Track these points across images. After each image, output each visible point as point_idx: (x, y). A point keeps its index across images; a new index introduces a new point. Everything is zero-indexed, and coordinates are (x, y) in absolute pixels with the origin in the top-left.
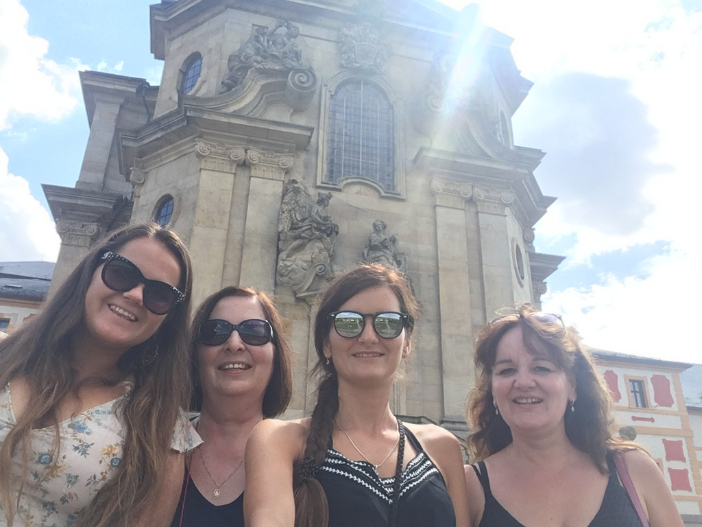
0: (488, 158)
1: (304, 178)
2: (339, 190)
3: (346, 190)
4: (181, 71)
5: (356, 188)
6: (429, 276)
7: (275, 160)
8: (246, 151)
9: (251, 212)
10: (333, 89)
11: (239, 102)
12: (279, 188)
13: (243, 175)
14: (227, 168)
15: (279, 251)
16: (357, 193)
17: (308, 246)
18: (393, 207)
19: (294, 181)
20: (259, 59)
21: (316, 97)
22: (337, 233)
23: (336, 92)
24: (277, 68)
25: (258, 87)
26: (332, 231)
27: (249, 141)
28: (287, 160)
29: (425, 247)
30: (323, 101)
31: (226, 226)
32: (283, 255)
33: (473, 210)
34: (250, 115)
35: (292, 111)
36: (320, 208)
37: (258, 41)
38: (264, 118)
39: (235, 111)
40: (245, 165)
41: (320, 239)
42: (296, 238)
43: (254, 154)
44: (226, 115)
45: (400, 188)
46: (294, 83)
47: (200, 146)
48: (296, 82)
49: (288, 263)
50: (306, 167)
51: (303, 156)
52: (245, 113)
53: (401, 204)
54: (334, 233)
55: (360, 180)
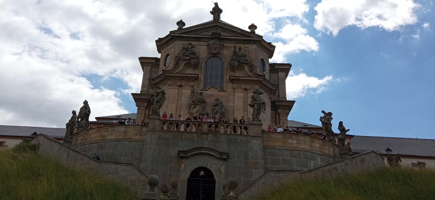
0: (250, 77)
1: (197, 88)
2: (207, 90)
3: (209, 90)
4: (165, 59)
5: (212, 89)
6: (232, 112)
7: (189, 84)
8: (181, 82)
9: (183, 99)
10: (206, 61)
11: (178, 69)
12: (190, 91)
13: (180, 89)
14: (176, 87)
15: (190, 108)
16: (212, 91)
17: (197, 107)
18: (222, 93)
19: (194, 89)
20: (183, 56)
21: (201, 64)
22: (205, 102)
23: (207, 61)
24: (188, 58)
25: (183, 64)
26: (204, 102)
27: (182, 80)
28: (192, 84)
29: (231, 104)
30: (203, 65)
31: (176, 103)
32: (191, 110)
33: (246, 92)
34: (181, 73)
35: (194, 69)
36: (200, 96)
37: (183, 51)
38: (185, 73)
39: (177, 72)
40: (181, 86)
41: (200, 105)
42: (194, 105)
43: (183, 83)
44: (175, 74)
45: (225, 88)
46: (193, 62)
47: (169, 82)
48: (194, 62)
49: (192, 112)
50: (198, 85)
51: (197, 82)
52: (179, 73)
53: (225, 92)
54: (205, 103)
55: (213, 87)
